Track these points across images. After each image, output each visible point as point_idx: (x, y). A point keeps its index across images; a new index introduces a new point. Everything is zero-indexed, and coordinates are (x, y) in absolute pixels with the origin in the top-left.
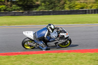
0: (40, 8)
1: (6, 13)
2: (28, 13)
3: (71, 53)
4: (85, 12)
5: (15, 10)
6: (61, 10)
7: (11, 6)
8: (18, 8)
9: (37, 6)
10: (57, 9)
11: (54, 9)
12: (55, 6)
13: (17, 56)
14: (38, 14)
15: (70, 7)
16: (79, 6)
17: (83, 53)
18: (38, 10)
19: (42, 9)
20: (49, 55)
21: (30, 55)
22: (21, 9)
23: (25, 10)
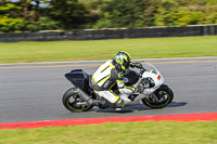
0: (100, 23)
1: (26, 35)
2: (75, 34)
3: (160, 122)
4: (200, 32)
5: (44, 28)
6: (146, 27)
7: (36, 20)
8: (53, 23)
9: (95, 19)
10: (138, 25)
11: (130, 25)
12: (134, 19)
13: (41, 129)
14: (97, 36)
15: (166, 21)
16: (187, 18)
17: (187, 123)
18: (95, 28)
19: (104, 26)
20: (112, 126)
21: (70, 127)
22: (59, 26)
23: (67, 28)
